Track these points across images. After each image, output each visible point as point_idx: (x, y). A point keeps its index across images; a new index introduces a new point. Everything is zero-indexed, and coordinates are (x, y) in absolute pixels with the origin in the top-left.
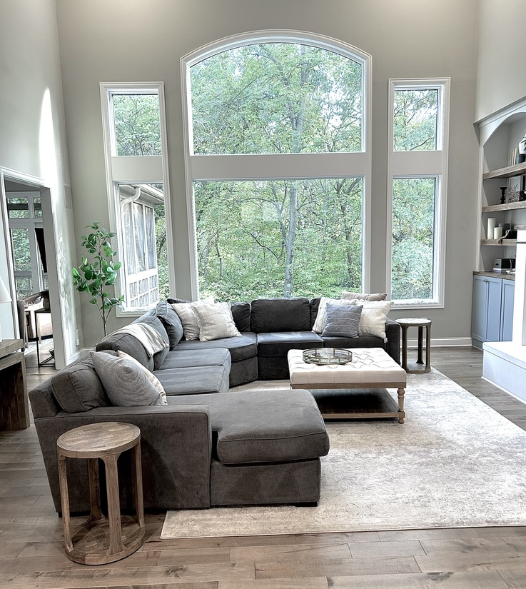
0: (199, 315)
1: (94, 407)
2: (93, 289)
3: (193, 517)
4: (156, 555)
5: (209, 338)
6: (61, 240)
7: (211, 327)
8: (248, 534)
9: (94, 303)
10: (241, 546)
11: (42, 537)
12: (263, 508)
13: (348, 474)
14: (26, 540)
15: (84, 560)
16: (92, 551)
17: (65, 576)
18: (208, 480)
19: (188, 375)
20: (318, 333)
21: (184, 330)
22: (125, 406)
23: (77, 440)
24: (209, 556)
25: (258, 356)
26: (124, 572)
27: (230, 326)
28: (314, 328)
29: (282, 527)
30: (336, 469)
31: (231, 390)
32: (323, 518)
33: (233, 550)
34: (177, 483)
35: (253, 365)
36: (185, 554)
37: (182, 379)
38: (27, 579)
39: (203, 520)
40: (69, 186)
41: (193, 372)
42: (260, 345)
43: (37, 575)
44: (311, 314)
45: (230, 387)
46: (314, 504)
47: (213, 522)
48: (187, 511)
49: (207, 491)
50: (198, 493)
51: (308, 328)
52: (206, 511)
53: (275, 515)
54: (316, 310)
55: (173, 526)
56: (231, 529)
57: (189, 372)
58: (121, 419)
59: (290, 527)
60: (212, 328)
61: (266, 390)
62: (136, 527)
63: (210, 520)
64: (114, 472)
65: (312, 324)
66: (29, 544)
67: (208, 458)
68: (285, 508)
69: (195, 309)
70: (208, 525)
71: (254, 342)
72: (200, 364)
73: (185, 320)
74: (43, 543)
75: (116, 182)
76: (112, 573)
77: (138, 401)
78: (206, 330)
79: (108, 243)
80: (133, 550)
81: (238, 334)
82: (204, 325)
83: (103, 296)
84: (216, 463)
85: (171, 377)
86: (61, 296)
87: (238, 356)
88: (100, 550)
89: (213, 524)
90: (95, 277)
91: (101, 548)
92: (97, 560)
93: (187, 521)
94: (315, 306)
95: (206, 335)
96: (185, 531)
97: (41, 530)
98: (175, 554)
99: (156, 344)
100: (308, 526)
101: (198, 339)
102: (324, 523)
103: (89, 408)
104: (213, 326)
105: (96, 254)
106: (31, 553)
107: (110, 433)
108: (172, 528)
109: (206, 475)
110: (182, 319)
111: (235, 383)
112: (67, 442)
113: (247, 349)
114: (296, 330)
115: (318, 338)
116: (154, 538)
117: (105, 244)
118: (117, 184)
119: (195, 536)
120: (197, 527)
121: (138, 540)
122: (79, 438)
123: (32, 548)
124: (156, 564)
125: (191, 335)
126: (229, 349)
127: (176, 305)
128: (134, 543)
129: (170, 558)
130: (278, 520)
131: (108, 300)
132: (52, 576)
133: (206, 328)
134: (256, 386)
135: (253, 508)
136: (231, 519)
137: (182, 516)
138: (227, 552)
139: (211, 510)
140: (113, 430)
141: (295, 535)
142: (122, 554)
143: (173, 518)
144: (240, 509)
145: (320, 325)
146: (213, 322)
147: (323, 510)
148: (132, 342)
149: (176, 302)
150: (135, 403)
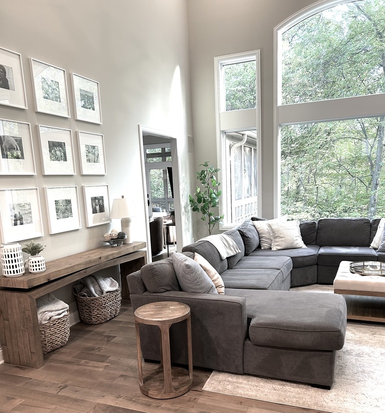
0: (272, 230)
1: (168, 291)
2: (204, 210)
3: (230, 379)
4: (195, 401)
5: (279, 248)
6: (184, 174)
7: (281, 239)
8: (265, 400)
9: (204, 220)
10: (258, 407)
11: (130, 373)
12: (284, 383)
13: (368, 369)
14: (121, 373)
15: (148, 393)
16: (153, 389)
17: (134, 401)
18: (241, 354)
19: (250, 275)
20: (375, 249)
21: (260, 241)
22: (188, 292)
23: (147, 311)
24: (232, 410)
25: (317, 264)
26: (171, 407)
27: (297, 240)
28: (372, 245)
29: (295, 400)
30: (358, 363)
31: (292, 289)
32: (332, 400)
33: (250, 409)
34: (219, 352)
35: (312, 272)
36: (215, 404)
37: (244, 277)
38: (112, 398)
39: (236, 382)
40: (191, 136)
41: (255, 272)
42: (320, 256)
43: (119, 397)
44: (370, 233)
45: (291, 287)
46: (328, 388)
47: (243, 385)
48: (226, 374)
49: (241, 361)
50: (234, 362)
51: (367, 245)
52: (240, 376)
53: (292, 389)
54: (376, 229)
55: (213, 382)
56: (254, 393)
57: (252, 272)
58: (181, 300)
59: (301, 402)
60: (282, 241)
61: (321, 292)
62: (187, 378)
63: (241, 383)
64: (167, 336)
65: (371, 240)
66: (122, 376)
67: (242, 337)
68: (302, 386)
69: (270, 226)
70: (238, 387)
71: (316, 253)
72: (263, 267)
73: (261, 233)
74: (129, 377)
75: (223, 131)
76: (163, 406)
77: (196, 289)
78: (277, 242)
79: (214, 177)
80: (180, 394)
81: (304, 246)
82: (275, 238)
83: (210, 215)
84: (249, 342)
85: (237, 275)
86: (182, 214)
87: (298, 264)
88: (159, 389)
89: (242, 387)
90: (204, 201)
91: (160, 387)
92: (156, 395)
93: (224, 381)
94: (375, 225)
95: (277, 245)
96: (220, 388)
97: (132, 368)
98: (208, 403)
99: (231, 250)
100: (316, 404)
101: (270, 249)
102: (330, 404)
103: (164, 290)
104: (283, 239)
105: (206, 185)
106: (121, 382)
107: (170, 309)
108: (212, 384)
109: (240, 349)
110: (260, 233)
111: (296, 284)
112: (141, 312)
113: (308, 258)
114: (355, 246)
115: (374, 253)
116: (198, 388)
117: (212, 177)
118: (224, 132)
119: (226, 393)
120: (229, 387)
121: (186, 387)
122: (149, 310)
123: (123, 378)
124: (193, 407)
125: (265, 245)
126: (291, 257)
127: (256, 223)
128: (182, 389)
129: (204, 405)
130: (293, 394)
131: (213, 218)
132: (127, 399)
133: (277, 240)
134: (313, 288)
135: (276, 381)
136: (257, 386)
137: (222, 377)
138: (245, 410)
139: (244, 377)
140: (173, 307)
141: (304, 409)
142: (172, 395)
143: (215, 377)
144: (266, 380)
145: (377, 242)
146: (282, 236)
147: (334, 394)
148: (208, 247)
149: (257, 220)
150: (194, 291)
